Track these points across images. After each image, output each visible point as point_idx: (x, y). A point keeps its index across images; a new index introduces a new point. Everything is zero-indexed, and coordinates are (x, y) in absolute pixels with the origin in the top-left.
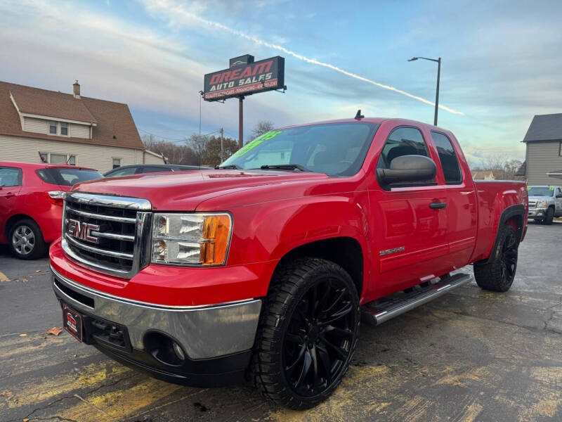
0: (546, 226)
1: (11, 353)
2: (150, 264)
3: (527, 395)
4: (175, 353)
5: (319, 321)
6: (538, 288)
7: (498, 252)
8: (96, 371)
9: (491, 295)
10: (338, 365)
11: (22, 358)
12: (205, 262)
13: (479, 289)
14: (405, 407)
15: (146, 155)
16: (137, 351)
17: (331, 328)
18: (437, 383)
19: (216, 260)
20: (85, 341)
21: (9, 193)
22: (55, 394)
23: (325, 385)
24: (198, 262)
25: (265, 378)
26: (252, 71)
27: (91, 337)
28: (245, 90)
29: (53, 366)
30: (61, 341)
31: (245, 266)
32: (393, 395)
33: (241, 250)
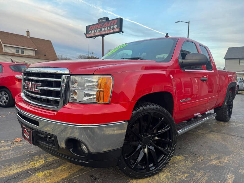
2: (68, 102)
4: (82, 150)
5: (149, 134)
6: (242, 120)
7: (225, 103)
8: (39, 159)
9: (222, 123)
11: (1, 153)
12: (99, 101)
14: (197, 176)
16: (62, 149)
17: (157, 138)
18: (209, 164)
19: (104, 100)
20: (33, 143)
22: (18, 171)
24: (95, 101)
26: (108, 24)
27: (37, 142)
28: (105, 33)
29: (17, 157)
30: (21, 144)
31: (119, 104)
32: (189, 170)
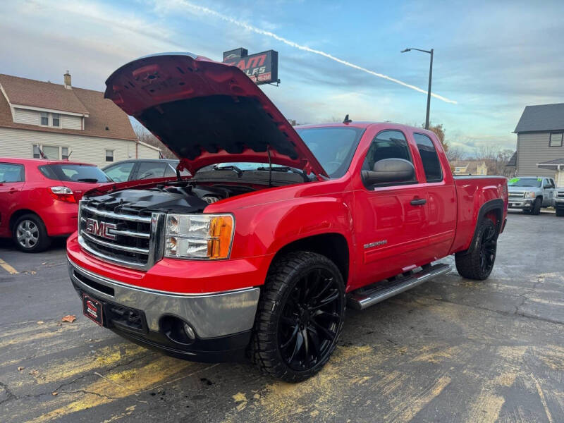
0: (534, 217)
1: (32, 338)
2: (163, 258)
3: (491, 369)
4: (186, 334)
5: (310, 306)
6: (516, 276)
7: (477, 243)
8: (111, 353)
9: (470, 283)
10: (327, 344)
11: (43, 342)
12: (212, 256)
13: (460, 278)
14: (384, 380)
15: (139, 146)
16: (154, 333)
17: (320, 312)
18: (414, 360)
19: (221, 254)
20: (105, 325)
21: (13, 189)
22: (77, 372)
23: (315, 361)
24: (206, 256)
25: (263, 355)
26: (246, 65)
27: (110, 322)
29: (72, 349)
30: (76, 327)
31: (247, 260)
32: (374, 370)
33: (243, 245)
